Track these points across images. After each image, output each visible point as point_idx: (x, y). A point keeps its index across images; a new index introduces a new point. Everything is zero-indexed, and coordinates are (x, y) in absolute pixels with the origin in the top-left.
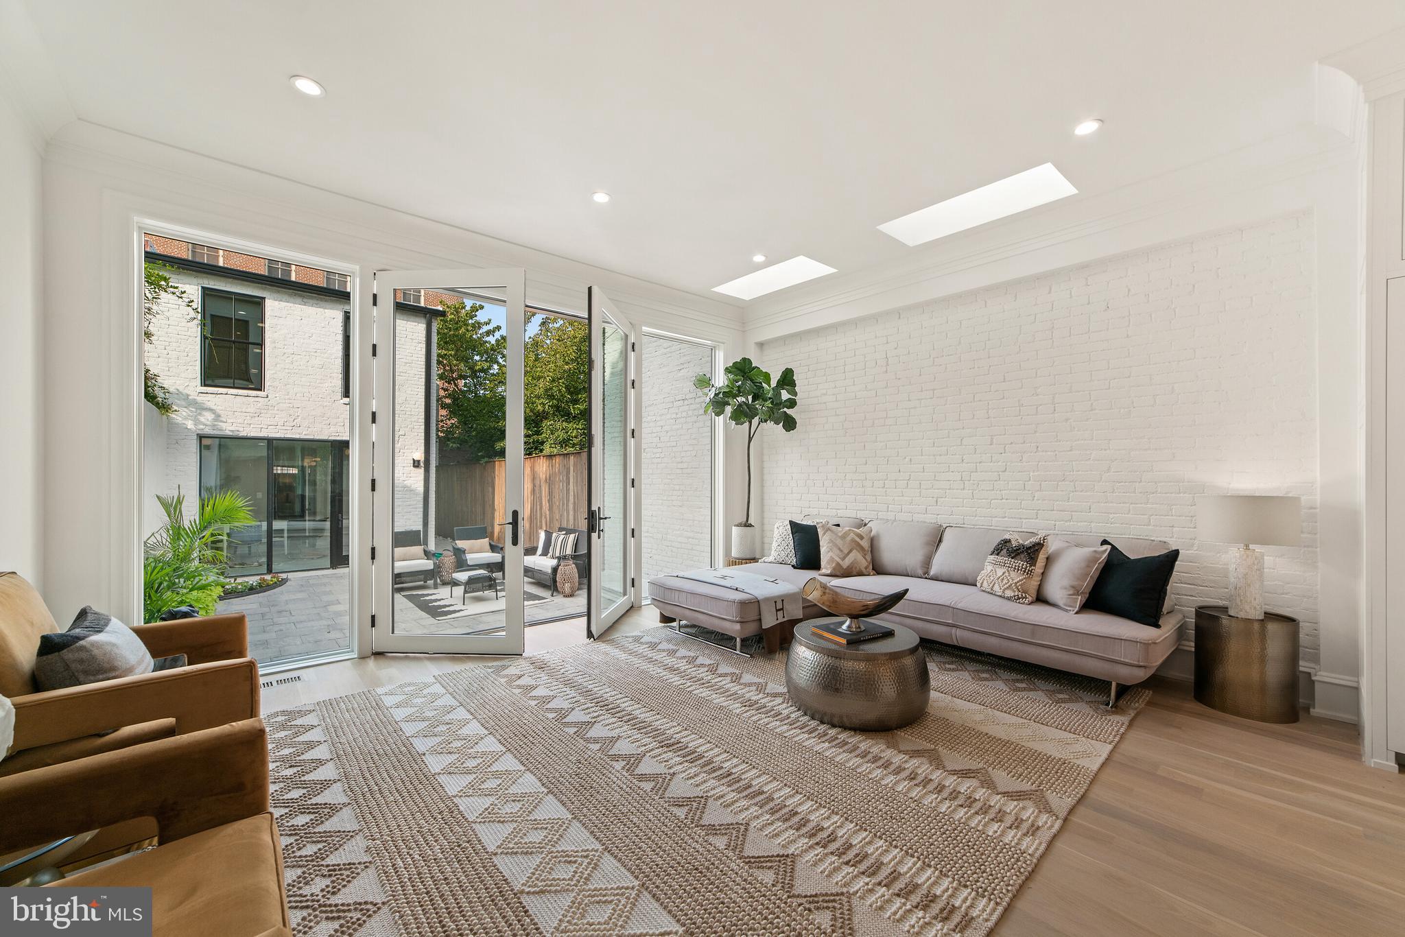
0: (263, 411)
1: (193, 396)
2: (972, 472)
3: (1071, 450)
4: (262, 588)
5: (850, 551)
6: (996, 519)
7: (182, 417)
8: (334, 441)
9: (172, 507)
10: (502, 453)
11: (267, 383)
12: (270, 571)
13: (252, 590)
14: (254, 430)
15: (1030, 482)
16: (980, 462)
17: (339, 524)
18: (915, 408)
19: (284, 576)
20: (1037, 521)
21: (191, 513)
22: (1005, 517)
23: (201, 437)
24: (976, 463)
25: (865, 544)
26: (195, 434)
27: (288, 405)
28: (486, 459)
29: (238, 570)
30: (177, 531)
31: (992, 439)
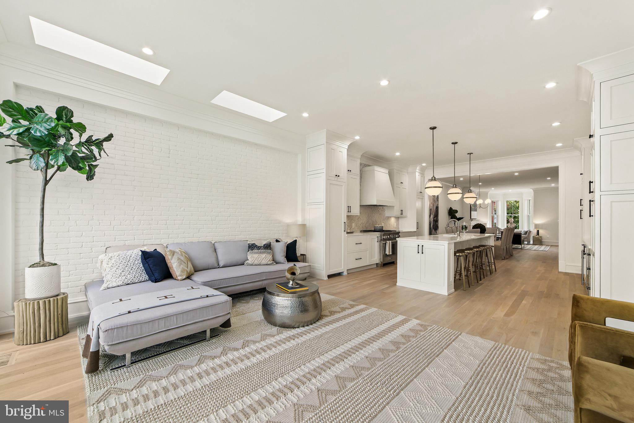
2: (216, 216)
3: (251, 209)
6: (226, 237)
15: (239, 221)
16: (220, 212)
18: (187, 182)
20: (241, 236)
22: (230, 236)
24: (218, 212)
31: (225, 202)
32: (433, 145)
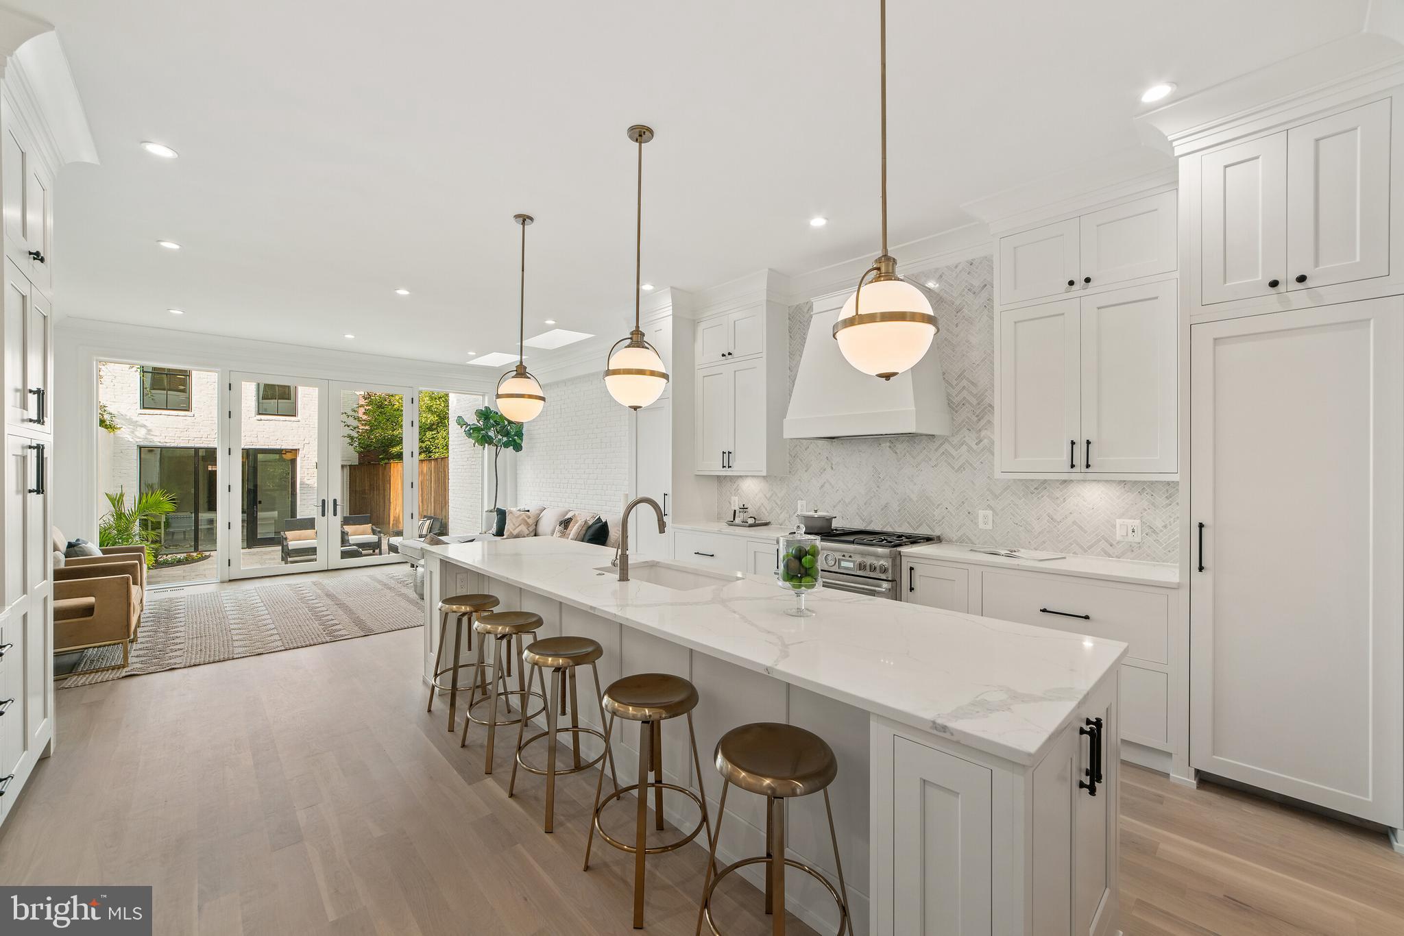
0: (190, 427)
1: (135, 418)
4: (188, 561)
5: (520, 525)
7: (124, 433)
8: (250, 449)
9: (117, 501)
10: (399, 456)
11: (194, 406)
12: (196, 550)
13: (179, 562)
14: (183, 441)
17: (253, 513)
19: (207, 553)
21: (129, 505)
23: (140, 448)
25: (530, 521)
26: (136, 445)
27: (210, 422)
28: (386, 461)
29: (172, 549)
30: (119, 516)
32: (523, 270)
